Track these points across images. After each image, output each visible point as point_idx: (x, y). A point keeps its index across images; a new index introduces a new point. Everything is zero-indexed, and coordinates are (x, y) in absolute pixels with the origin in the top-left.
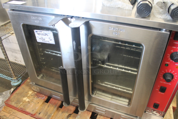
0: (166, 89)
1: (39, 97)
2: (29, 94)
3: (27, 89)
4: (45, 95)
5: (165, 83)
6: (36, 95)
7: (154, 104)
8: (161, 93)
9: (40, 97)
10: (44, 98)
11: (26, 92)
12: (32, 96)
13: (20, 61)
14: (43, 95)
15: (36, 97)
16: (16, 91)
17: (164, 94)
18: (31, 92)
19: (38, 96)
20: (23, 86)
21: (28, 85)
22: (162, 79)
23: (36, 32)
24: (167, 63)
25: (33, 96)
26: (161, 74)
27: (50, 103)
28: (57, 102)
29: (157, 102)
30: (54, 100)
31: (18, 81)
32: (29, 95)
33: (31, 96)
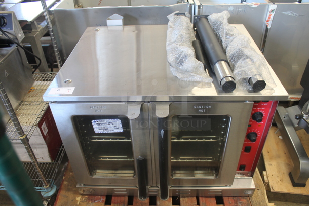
1: (95, 201)
2: (77, 201)
3: (70, 195)
4: (101, 196)
6: (89, 199)
7: (240, 166)
9: (97, 200)
10: (102, 200)
11: (73, 201)
12: (83, 202)
13: (42, 158)
14: (99, 197)
15: (90, 203)
16: (56, 203)
18: (80, 198)
19: (92, 200)
20: (63, 193)
21: (68, 190)
23: (95, 122)
25: (85, 203)
27: (115, 203)
28: (122, 199)
29: (243, 163)
30: (116, 198)
31: (52, 188)
32: (78, 203)
33: (82, 204)
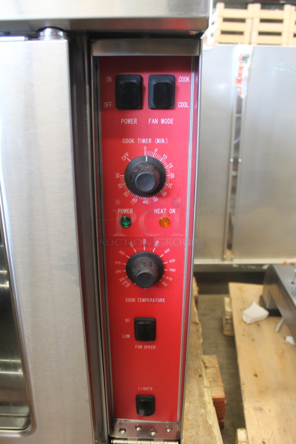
0: (154, 322)
5: (144, 300)
7: (138, 398)
8: (146, 347)
17: (154, 347)
22: (128, 285)
24: (125, 211)
26: (118, 267)
29: (145, 389)
